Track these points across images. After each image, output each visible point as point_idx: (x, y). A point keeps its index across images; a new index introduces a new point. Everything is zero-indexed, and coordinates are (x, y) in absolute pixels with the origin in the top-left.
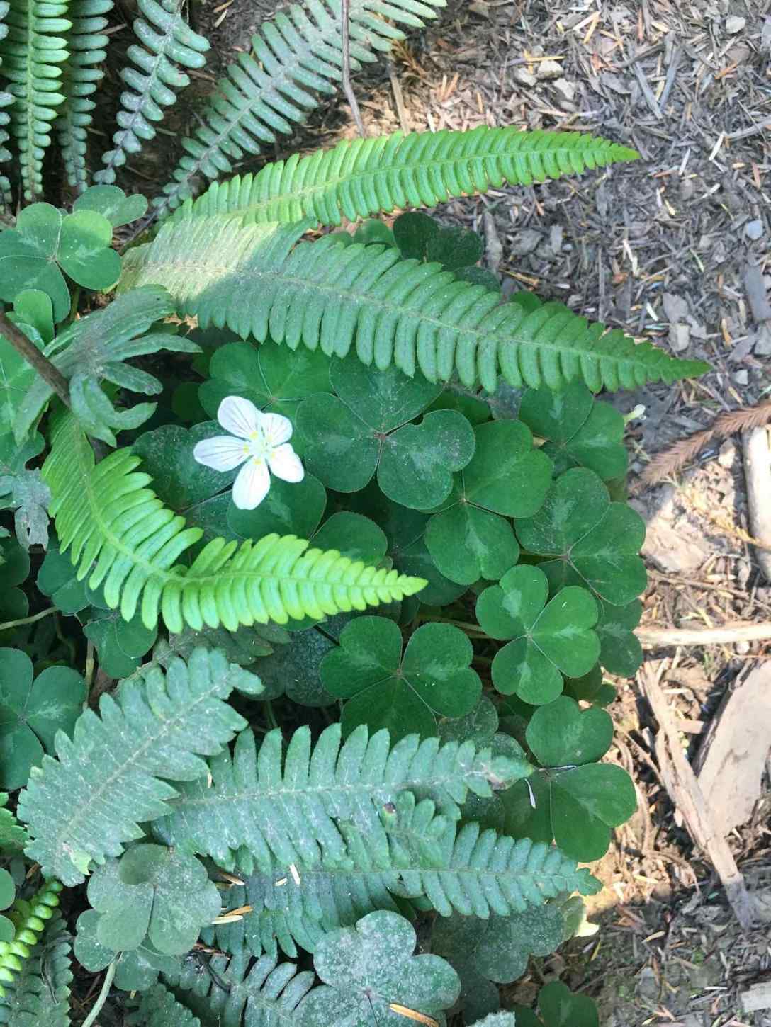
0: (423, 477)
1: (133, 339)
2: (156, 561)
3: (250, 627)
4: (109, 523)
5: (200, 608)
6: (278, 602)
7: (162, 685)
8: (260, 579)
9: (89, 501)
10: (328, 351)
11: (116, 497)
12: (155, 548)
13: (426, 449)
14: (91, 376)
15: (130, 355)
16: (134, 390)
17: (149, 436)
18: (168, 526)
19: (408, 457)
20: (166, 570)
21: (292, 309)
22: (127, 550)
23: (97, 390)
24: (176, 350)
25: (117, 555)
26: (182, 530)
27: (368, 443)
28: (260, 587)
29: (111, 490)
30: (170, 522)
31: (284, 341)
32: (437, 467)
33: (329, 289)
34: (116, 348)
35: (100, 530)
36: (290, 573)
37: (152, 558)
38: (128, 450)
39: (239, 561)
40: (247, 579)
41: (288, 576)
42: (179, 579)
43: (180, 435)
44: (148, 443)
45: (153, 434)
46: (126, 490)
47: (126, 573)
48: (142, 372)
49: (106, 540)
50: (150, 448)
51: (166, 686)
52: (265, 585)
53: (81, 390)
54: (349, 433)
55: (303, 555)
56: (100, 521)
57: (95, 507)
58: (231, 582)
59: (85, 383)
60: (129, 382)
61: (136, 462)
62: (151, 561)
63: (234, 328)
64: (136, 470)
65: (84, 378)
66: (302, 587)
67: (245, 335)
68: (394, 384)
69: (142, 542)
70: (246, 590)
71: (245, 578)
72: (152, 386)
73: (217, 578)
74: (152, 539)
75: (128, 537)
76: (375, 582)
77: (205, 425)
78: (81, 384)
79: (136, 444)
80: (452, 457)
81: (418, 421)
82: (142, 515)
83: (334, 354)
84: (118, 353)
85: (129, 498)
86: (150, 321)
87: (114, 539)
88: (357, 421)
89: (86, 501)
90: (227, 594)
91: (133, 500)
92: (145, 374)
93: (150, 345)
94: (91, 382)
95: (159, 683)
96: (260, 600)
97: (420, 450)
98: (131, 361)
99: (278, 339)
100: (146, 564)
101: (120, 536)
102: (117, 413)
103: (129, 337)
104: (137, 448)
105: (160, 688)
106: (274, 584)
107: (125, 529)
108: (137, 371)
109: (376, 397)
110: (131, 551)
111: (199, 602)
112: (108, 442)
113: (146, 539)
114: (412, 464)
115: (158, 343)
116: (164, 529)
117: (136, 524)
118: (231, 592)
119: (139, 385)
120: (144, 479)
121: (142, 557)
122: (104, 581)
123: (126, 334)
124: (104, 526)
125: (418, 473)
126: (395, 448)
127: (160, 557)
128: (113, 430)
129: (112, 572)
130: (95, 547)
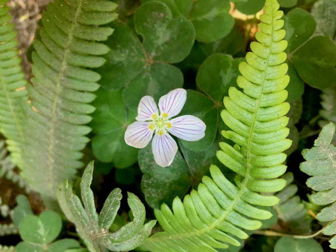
0: (175, 36)
1: (84, 207)
2: (233, 196)
3: (290, 131)
4: (205, 225)
5: (272, 166)
6: (276, 109)
7: (322, 194)
8: (256, 122)
9: (188, 237)
10: (96, 87)
11: (188, 220)
12: (224, 197)
13: (158, 34)
14: (108, 237)
15: (94, 210)
16: (118, 207)
17: (148, 197)
18: (209, 187)
19: (162, 45)
20: (239, 189)
21: (71, 110)
22: (224, 215)
23: (118, 234)
24: (92, 179)
25: (226, 221)
26: (212, 178)
27: (153, 70)
28: (262, 122)
29: (182, 223)
30: (206, 186)
31: (90, 115)
32: (169, 27)
33: (58, 85)
34: (90, 218)
35: (208, 231)
36: (255, 99)
37: (230, 198)
38: (157, 212)
39: (238, 139)
40: (256, 132)
41: (257, 101)
42: (246, 181)
43: (147, 179)
44: (152, 199)
45: (146, 195)
46: (183, 214)
47: (239, 215)
48: (106, 202)
49: (216, 228)
50: (155, 198)
51: (323, 191)
52: (262, 118)
53: (117, 244)
54: (146, 81)
55: (241, 90)
56: (203, 231)
57: (192, 234)
58: (254, 144)
59: (113, 241)
60: (113, 211)
61: (165, 207)
62: (232, 199)
63: (83, 146)
64: (171, 207)
65: (110, 242)
66: (268, 90)
67: (87, 140)
68: (118, 51)
69: (219, 204)
70: (264, 133)
71: (254, 134)
72: (116, 195)
73: (250, 155)
74: (218, 198)
75: (215, 214)
76: (269, 32)
77: (141, 163)
78: (114, 244)
79: (153, 206)
80: (164, 17)
81: (141, 39)
82: (201, 204)
83: (99, 82)
84: (93, 217)
85: (189, 212)
86: (72, 195)
87: (216, 223)
88: (140, 75)
89: (188, 238)
90: (265, 147)
91: (191, 210)
92: (108, 200)
93: (88, 195)
94: (112, 238)
95: (321, 195)
96: (272, 122)
97: (158, 38)
98: (99, 209)
99: (89, 119)
100: (234, 202)
101: (214, 219)
102: (134, 220)
103: (83, 209)
104: (155, 206)
105: (324, 195)
106: (261, 111)
107: (210, 215)
108: (105, 205)
109: (126, 64)
110: (224, 212)
111: (267, 167)
112: (153, 226)
113: (217, 201)
114: (167, 43)
115: (87, 191)
116: (211, 189)
117: (207, 208)
118: (263, 144)
119: (115, 205)
120: (177, 202)
121: (230, 205)
122: (243, 230)
123: (81, 212)
124: (207, 228)
125: (172, 39)
126: (157, 52)
127: (229, 193)
128: (145, 222)
129: (239, 225)
130: (219, 234)
